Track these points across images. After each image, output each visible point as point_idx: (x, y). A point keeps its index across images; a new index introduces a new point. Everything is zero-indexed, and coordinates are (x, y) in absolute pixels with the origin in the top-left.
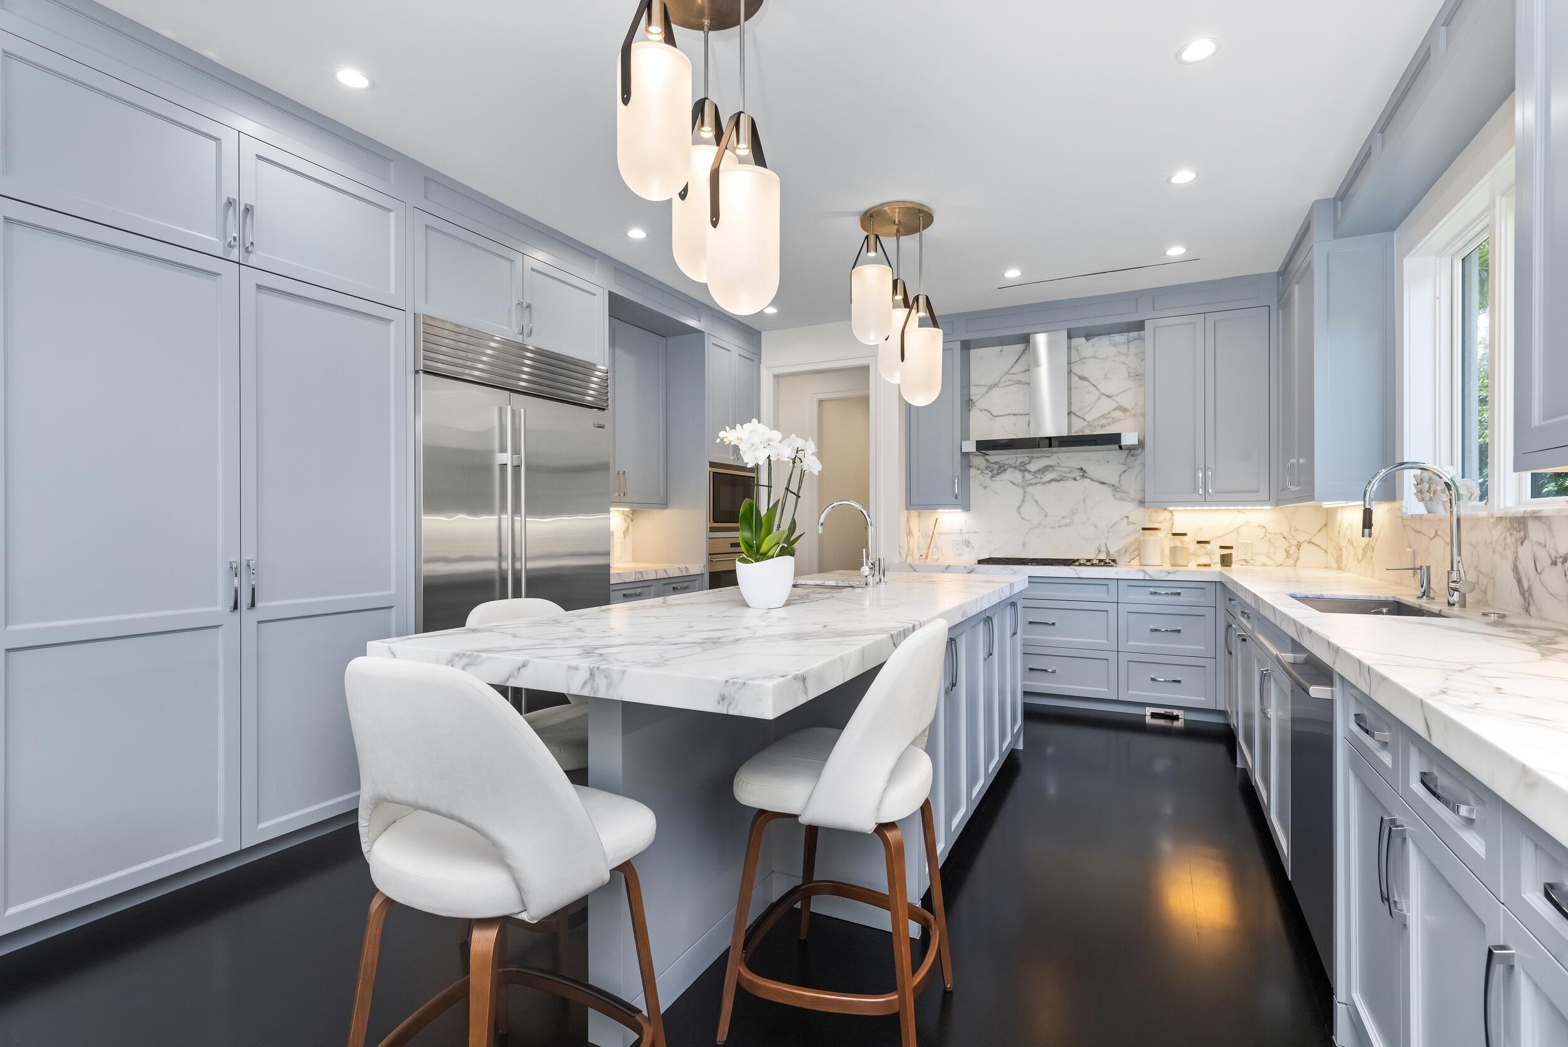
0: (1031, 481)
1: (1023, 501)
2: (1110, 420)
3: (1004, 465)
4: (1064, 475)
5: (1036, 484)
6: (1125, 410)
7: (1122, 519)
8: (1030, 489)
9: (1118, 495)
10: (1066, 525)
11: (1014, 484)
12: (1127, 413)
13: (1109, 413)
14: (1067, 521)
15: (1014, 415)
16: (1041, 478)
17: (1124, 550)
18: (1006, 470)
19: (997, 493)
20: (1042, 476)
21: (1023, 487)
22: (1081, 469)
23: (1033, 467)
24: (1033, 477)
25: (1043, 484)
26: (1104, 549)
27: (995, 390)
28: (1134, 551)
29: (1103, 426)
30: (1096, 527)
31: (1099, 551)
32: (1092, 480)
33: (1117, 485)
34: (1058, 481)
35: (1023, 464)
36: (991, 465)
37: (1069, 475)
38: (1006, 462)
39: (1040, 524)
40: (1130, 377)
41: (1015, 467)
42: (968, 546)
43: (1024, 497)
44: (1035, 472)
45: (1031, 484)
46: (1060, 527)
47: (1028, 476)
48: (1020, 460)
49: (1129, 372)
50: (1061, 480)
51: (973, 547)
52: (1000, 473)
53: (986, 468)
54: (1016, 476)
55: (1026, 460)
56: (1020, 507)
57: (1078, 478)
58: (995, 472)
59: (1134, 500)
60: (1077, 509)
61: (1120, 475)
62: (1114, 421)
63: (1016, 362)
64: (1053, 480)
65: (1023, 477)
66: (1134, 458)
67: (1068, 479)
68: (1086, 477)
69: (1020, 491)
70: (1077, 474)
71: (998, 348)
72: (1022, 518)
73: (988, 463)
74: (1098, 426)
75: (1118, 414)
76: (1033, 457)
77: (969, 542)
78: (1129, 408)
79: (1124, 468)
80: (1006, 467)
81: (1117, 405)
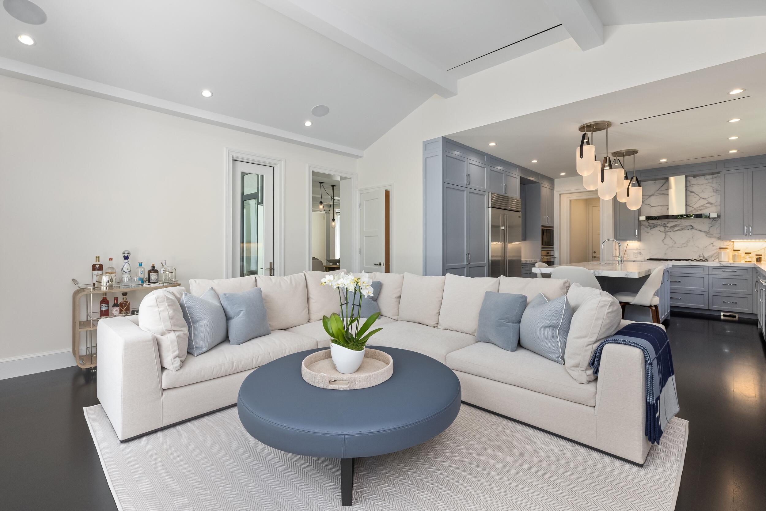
0: (669, 230)
1: (665, 238)
2: (705, 207)
3: (656, 224)
4: (684, 228)
5: (671, 231)
6: (711, 204)
7: (710, 244)
8: (668, 233)
9: (708, 236)
10: (684, 247)
11: (661, 231)
13: (704, 205)
14: (685, 245)
15: (661, 206)
16: (673, 229)
17: (711, 256)
18: (657, 226)
19: (653, 235)
20: (674, 229)
21: (665, 233)
22: (691, 226)
23: (670, 225)
24: (669, 229)
25: (674, 231)
26: (702, 255)
27: (652, 197)
28: (716, 256)
29: (701, 210)
30: (698, 247)
31: (700, 256)
32: (696, 230)
33: (708, 232)
34: (681, 230)
35: (665, 224)
36: (650, 225)
37: (686, 228)
38: (657, 223)
39: (672, 246)
40: (713, 191)
41: (661, 225)
42: (640, 254)
43: (665, 236)
44: (670, 227)
45: (668, 232)
46: (681, 247)
47: (667, 229)
48: (663, 223)
49: (713, 189)
50: (682, 230)
51: (642, 255)
52: (654, 228)
53: (648, 226)
54: (662, 229)
55: (666, 222)
56: (664, 240)
57: (690, 229)
58: (652, 227)
59: (716, 237)
60: (689, 241)
61: (709, 228)
62: (706, 208)
63: (662, 187)
64: (678, 230)
65: (665, 229)
66: (716, 222)
67: (685, 229)
68: (694, 229)
69: (663, 234)
70: (689, 228)
71: (654, 182)
72: (665, 244)
73: (649, 224)
74: (699, 209)
75: (708, 205)
76: (669, 222)
77: (641, 253)
78: (714, 203)
79: (711, 225)
80: (657, 225)
81: (708, 202)
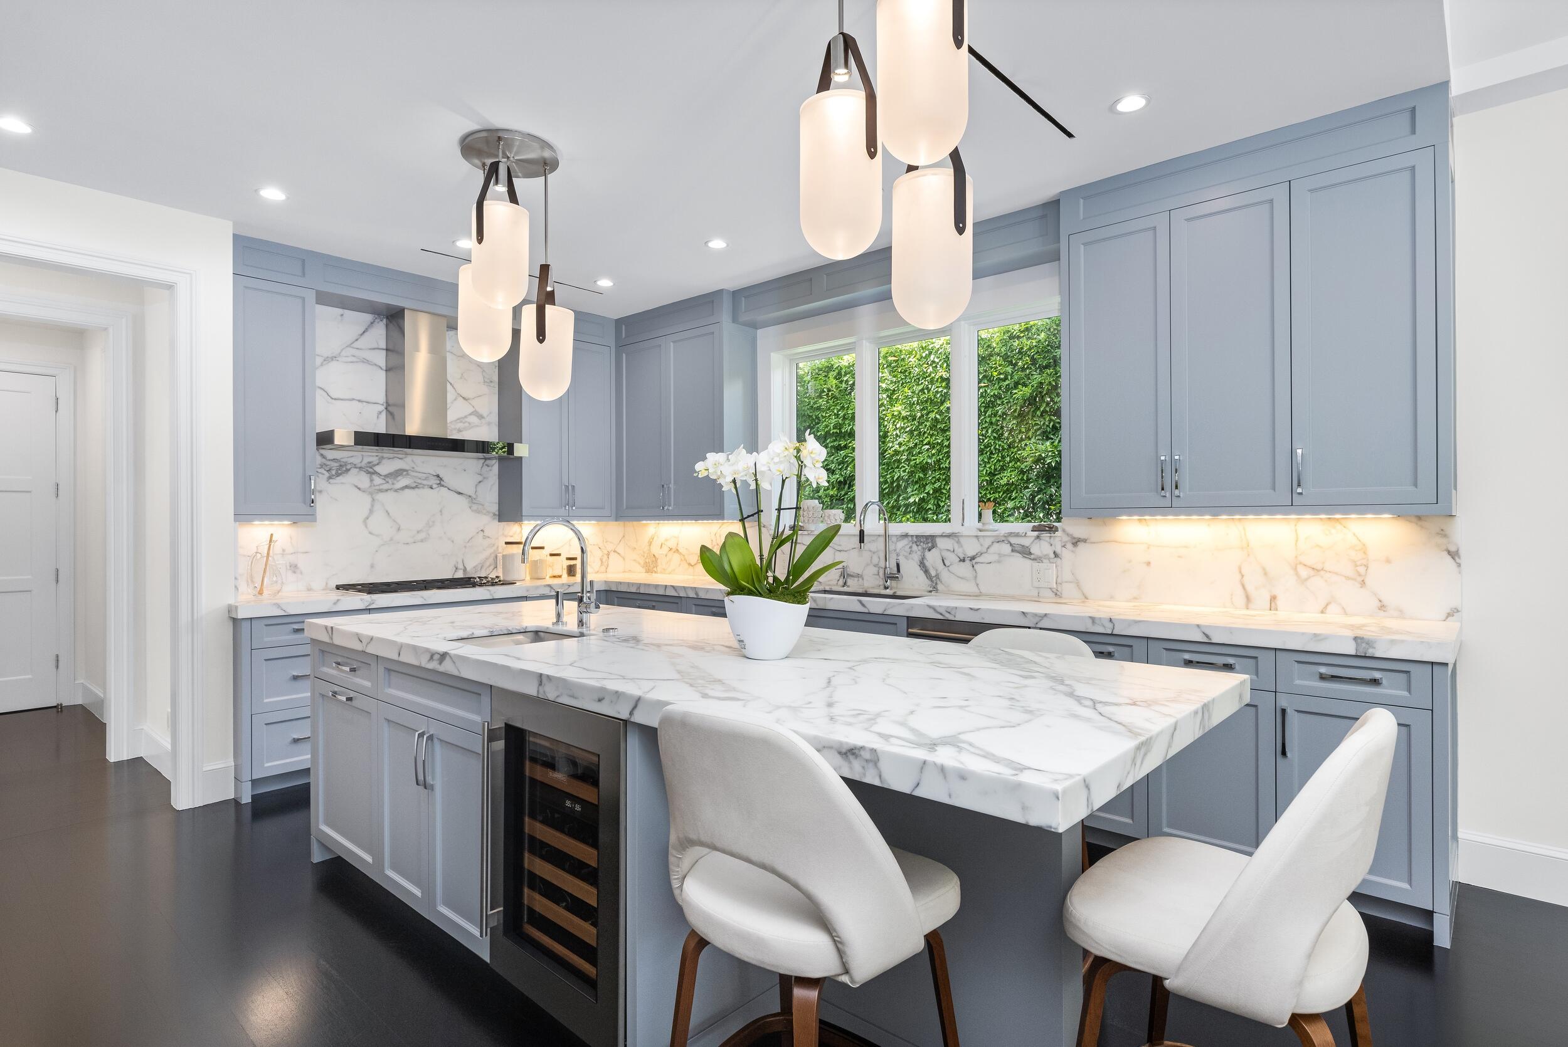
0: (381, 487)
1: (371, 511)
2: (467, 424)
3: (346, 464)
4: (419, 481)
5: (387, 490)
6: (481, 417)
7: (478, 533)
8: (380, 497)
9: (475, 507)
10: (422, 541)
11: (359, 489)
12: (483, 420)
13: (466, 417)
14: (422, 535)
15: (359, 401)
16: (393, 484)
17: (480, 566)
18: (349, 470)
19: (336, 500)
20: (395, 482)
21: (371, 494)
22: (438, 476)
23: (385, 468)
24: (384, 482)
25: (396, 491)
26: (461, 566)
27: (334, 364)
28: (490, 566)
29: (460, 431)
30: (453, 541)
31: (456, 569)
32: (449, 489)
33: (474, 496)
34: (413, 488)
35: (371, 465)
36: (328, 463)
37: (425, 482)
38: (351, 460)
39: (391, 539)
40: (485, 382)
41: (360, 468)
42: (294, 572)
43: (372, 506)
44: (385, 476)
45: (381, 491)
46: (415, 542)
47: (378, 480)
48: (366, 460)
49: (484, 377)
50: (416, 487)
51: (301, 573)
52: (341, 474)
53: (322, 466)
54: (363, 480)
55: (375, 460)
56: (367, 518)
57: (435, 486)
58: (334, 472)
59: (488, 512)
60: (434, 522)
61: (476, 485)
62: (471, 426)
63: (362, 335)
64: (407, 487)
65: (372, 480)
66: (490, 468)
67: (424, 486)
68: (443, 486)
69: (366, 499)
70: (433, 481)
71: (339, 311)
72: (370, 533)
73: (324, 460)
74: (455, 429)
75: (473, 419)
76: (383, 458)
77: (296, 566)
78: (485, 415)
79: (480, 478)
80: (349, 467)
81: (473, 410)
